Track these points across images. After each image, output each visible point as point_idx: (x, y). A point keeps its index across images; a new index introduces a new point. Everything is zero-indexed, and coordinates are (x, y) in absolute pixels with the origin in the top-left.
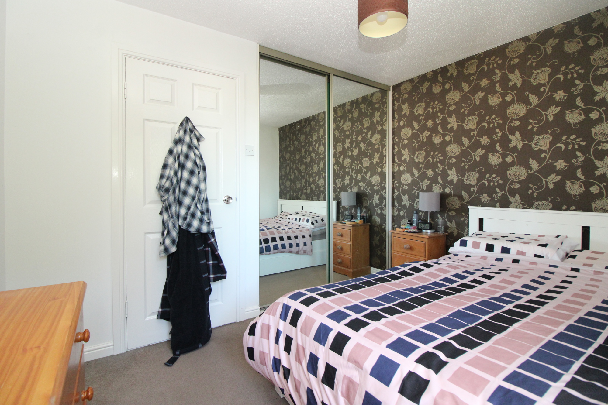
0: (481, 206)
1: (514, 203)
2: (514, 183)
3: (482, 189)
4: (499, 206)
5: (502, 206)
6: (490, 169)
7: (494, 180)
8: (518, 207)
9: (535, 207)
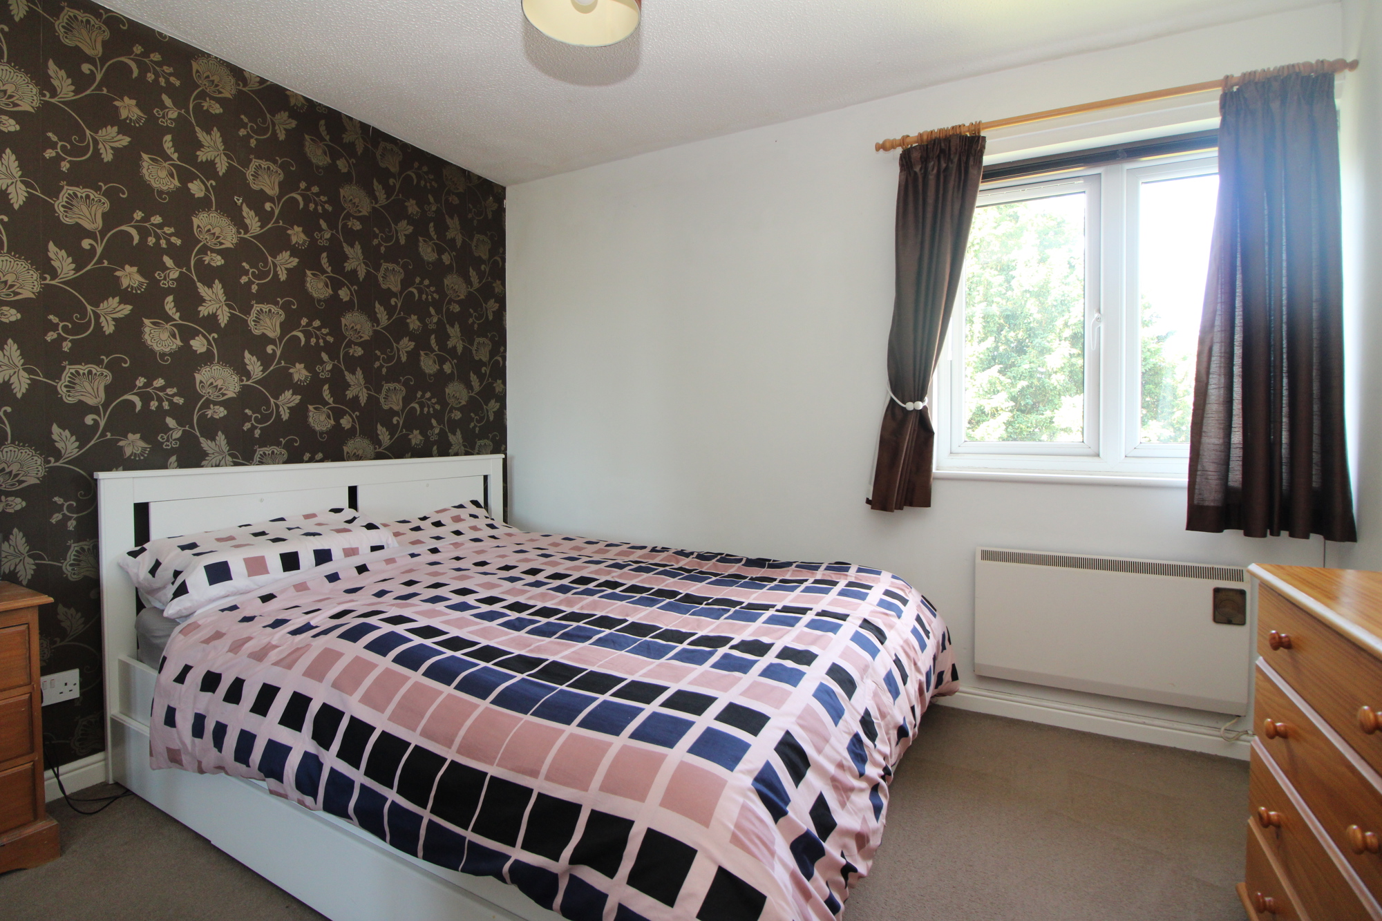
0: (121, 468)
1: (213, 454)
2: (212, 406)
3: (123, 420)
4: (176, 464)
5: (183, 464)
6: (147, 362)
7: (161, 394)
8: (221, 463)
9: (258, 459)
